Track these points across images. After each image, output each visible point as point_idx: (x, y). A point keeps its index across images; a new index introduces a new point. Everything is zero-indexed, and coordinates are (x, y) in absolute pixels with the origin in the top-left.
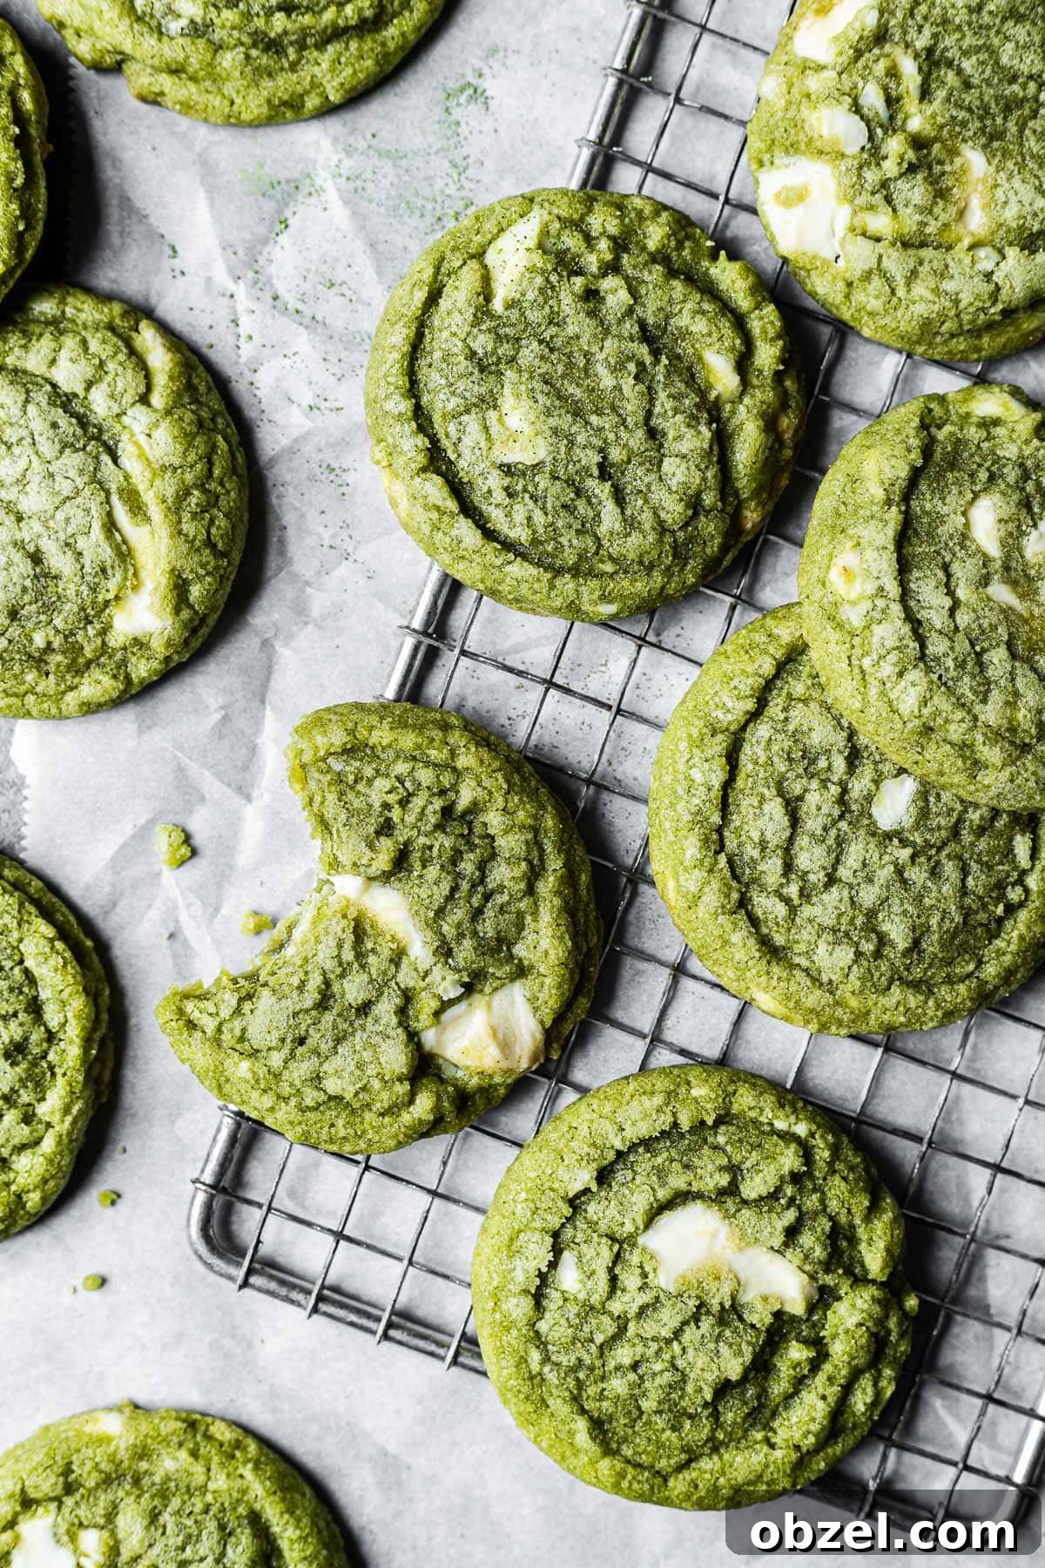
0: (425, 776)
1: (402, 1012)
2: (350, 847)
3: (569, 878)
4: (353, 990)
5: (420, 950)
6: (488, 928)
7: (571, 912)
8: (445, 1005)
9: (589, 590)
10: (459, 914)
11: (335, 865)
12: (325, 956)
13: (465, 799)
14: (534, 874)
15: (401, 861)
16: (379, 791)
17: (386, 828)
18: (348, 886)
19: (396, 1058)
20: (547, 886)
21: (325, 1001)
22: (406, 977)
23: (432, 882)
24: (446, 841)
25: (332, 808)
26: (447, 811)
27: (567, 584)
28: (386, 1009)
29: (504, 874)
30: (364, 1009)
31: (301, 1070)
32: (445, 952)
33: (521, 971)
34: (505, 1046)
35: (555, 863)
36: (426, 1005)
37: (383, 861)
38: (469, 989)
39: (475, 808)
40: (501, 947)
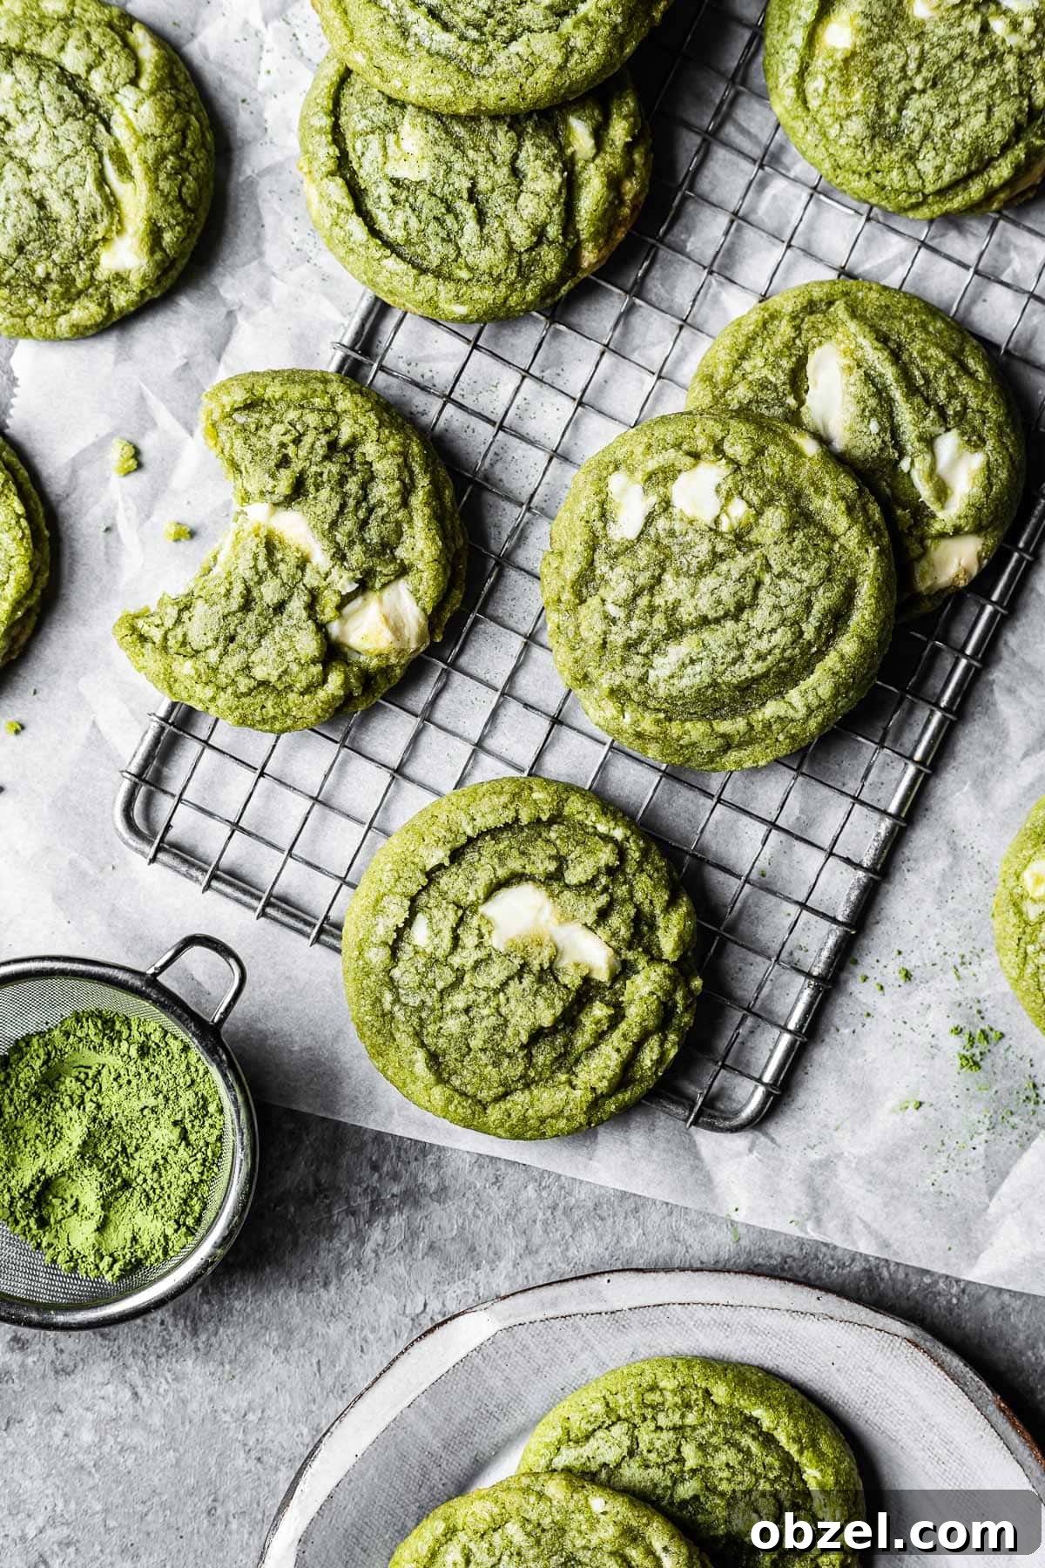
0: (312, 419)
1: (311, 607)
2: (256, 479)
3: (436, 493)
4: (269, 592)
5: (321, 558)
6: (373, 534)
7: (439, 518)
8: (346, 600)
9: (445, 291)
10: (349, 525)
11: (246, 497)
12: (244, 570)
13: (345, 434)
14: (406, 492)
15: (299, 489)
16: (276, 435)
17: (284, 462)
18: (259, 512)
19: (308, 644)
20: (418, 499)
21: (247, 605)
22: (311, 579)
23: (324, 501)
24: (333, 468)
25: (240, 451)
26: (332, 446)
27: (428, 282)
28: (297, 606)
29: (383, 491)
30: (280, 607)
31: (234, 662)
32: (340, 556)
33: (403, 571)
34: (397, 630)
35: (423, 482)
36: (329, 601)
37: (284, 486)
38: (364, 585)
39: (354, 442)
40: (386, 548)
